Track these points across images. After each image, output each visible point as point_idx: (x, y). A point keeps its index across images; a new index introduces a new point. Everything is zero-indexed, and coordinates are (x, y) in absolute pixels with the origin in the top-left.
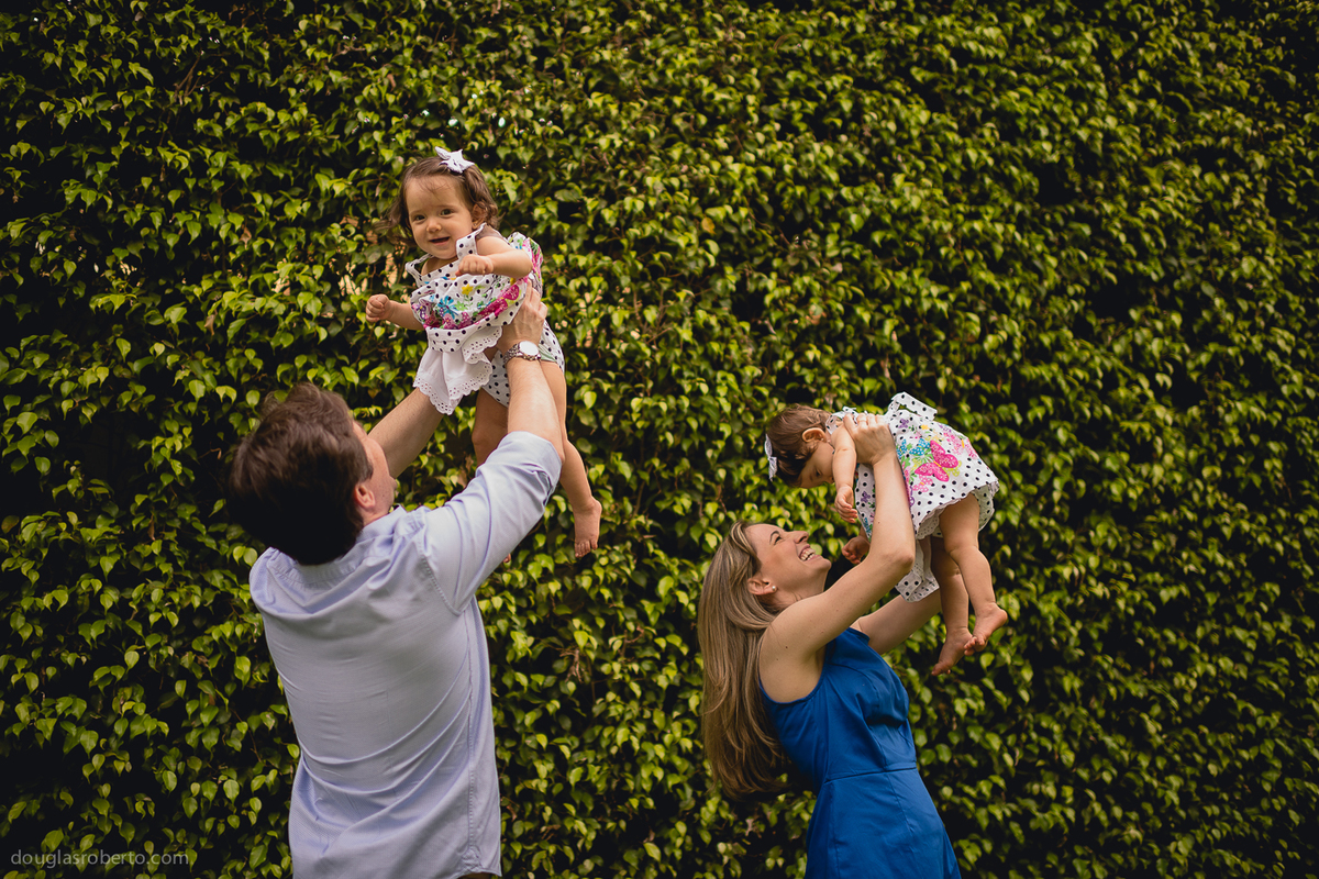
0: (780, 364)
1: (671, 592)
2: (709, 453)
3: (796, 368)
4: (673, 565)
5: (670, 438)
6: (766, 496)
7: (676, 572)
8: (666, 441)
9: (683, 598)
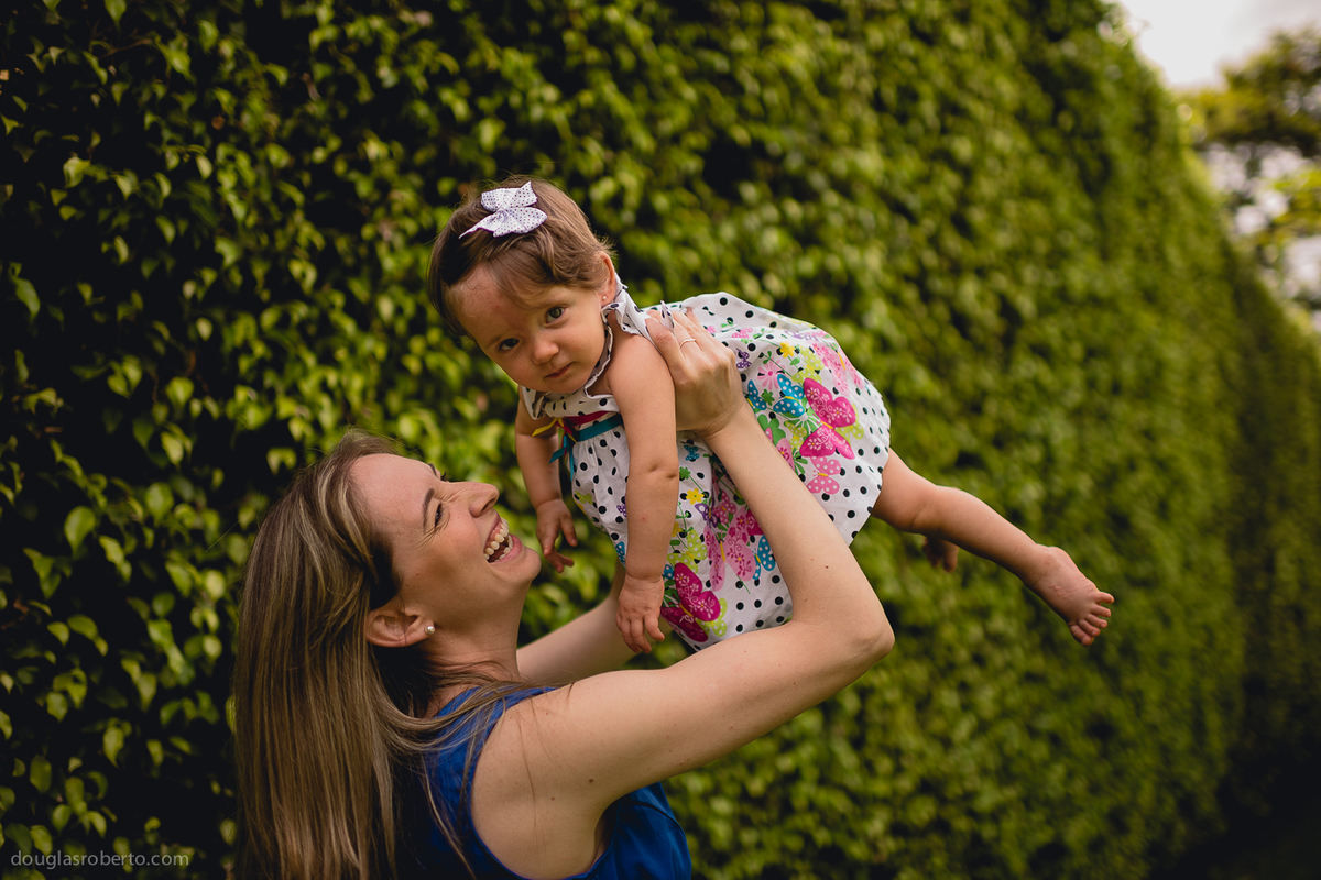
0: (319, 155)
1: (90, 541)
2: (189, 289)
3: (340, 167)
4: (97, 488)
5: (123, 250)
6: (270, 379)
7: (102, 501)
8: (114, 253)
9: (114, 551)
